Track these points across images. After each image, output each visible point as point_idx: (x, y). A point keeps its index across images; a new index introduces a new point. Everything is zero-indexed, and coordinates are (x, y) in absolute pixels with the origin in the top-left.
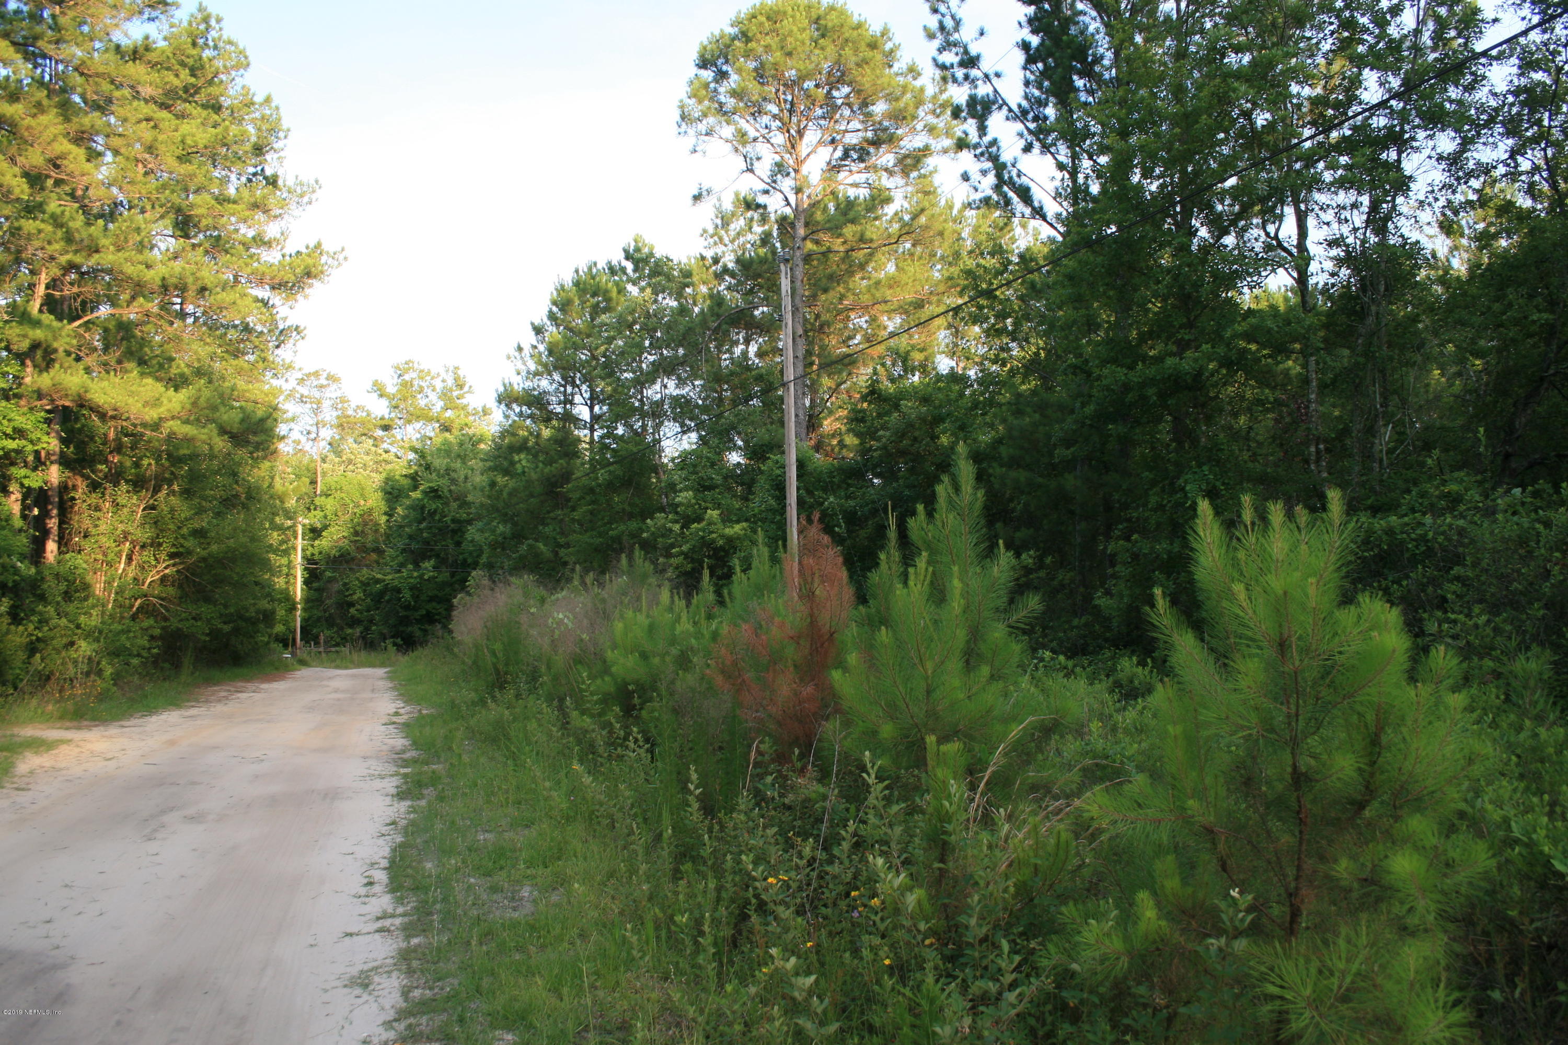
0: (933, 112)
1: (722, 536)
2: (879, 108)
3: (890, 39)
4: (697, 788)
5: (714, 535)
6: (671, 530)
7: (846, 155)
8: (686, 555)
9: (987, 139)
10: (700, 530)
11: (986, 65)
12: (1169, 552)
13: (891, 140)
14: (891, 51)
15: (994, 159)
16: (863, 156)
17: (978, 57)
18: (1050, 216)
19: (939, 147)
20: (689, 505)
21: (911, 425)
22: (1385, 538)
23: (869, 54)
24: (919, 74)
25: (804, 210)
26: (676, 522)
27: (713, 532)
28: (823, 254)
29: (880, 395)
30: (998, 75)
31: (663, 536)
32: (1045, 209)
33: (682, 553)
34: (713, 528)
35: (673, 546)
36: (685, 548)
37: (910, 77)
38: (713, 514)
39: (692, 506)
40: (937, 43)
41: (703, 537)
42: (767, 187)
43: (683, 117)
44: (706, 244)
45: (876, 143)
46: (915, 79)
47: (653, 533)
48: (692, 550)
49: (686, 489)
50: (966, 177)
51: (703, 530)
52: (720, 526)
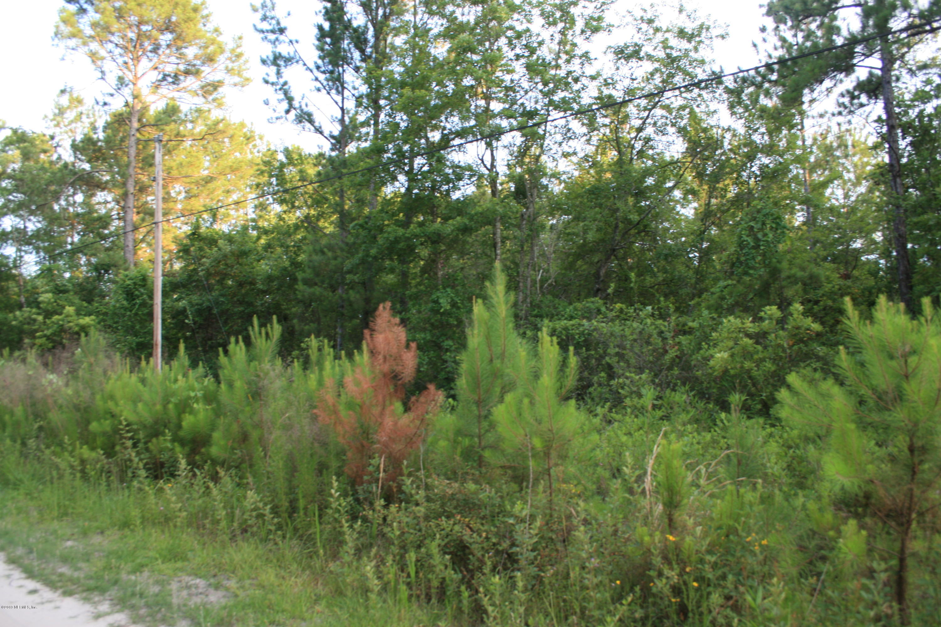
0: (230, 59)
1: (77, 325)
2: (191, 52)
3: (207, 8)
4: (336, 491)
5: (71, 324)
6: (35, 320)
7: (164, 79)
8: (48, 338)
9: (282, 81)
10: (59, 320)
11: (290, 34)
12: (424, 339)
13: (197, 73)
14: (207, 16)
15: (286, 93)
16: (176, 79)
17: (285, 29)
18: (326, 133)
19: (232, 82)
20: (49, 303)
21: (225, 256)
22: (564, 332)
23: (192, 15)
24: (221, 34)
25: (138, 111)
26: (39, 314)
27: (69, 322)
28: (145, 141)
29: (199, 236)
30: (297, 42)
31: (29, 324)
32: (323, 128)
33: (45, 336)
34: (70, 319)
35: (36, 331)
36: (48, 332)
37: (215, 35)
38: (70, 310)
39: (52, 303)
40: (260, 15)
41: (62, 325)
42: (113, 92)
43: (56, 34)
44: (47, 125)
45: (187, 73)
46: (218, 36)
47: (21, 322)
48: (54, 334)
49: (46, 292)
50: (267, 103)
51: (63, 320)
52: (75, 318)
